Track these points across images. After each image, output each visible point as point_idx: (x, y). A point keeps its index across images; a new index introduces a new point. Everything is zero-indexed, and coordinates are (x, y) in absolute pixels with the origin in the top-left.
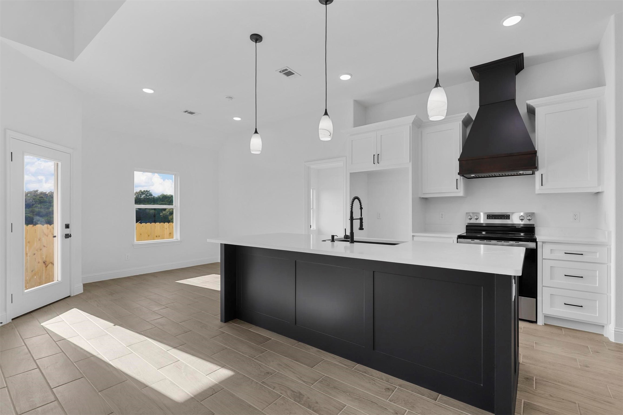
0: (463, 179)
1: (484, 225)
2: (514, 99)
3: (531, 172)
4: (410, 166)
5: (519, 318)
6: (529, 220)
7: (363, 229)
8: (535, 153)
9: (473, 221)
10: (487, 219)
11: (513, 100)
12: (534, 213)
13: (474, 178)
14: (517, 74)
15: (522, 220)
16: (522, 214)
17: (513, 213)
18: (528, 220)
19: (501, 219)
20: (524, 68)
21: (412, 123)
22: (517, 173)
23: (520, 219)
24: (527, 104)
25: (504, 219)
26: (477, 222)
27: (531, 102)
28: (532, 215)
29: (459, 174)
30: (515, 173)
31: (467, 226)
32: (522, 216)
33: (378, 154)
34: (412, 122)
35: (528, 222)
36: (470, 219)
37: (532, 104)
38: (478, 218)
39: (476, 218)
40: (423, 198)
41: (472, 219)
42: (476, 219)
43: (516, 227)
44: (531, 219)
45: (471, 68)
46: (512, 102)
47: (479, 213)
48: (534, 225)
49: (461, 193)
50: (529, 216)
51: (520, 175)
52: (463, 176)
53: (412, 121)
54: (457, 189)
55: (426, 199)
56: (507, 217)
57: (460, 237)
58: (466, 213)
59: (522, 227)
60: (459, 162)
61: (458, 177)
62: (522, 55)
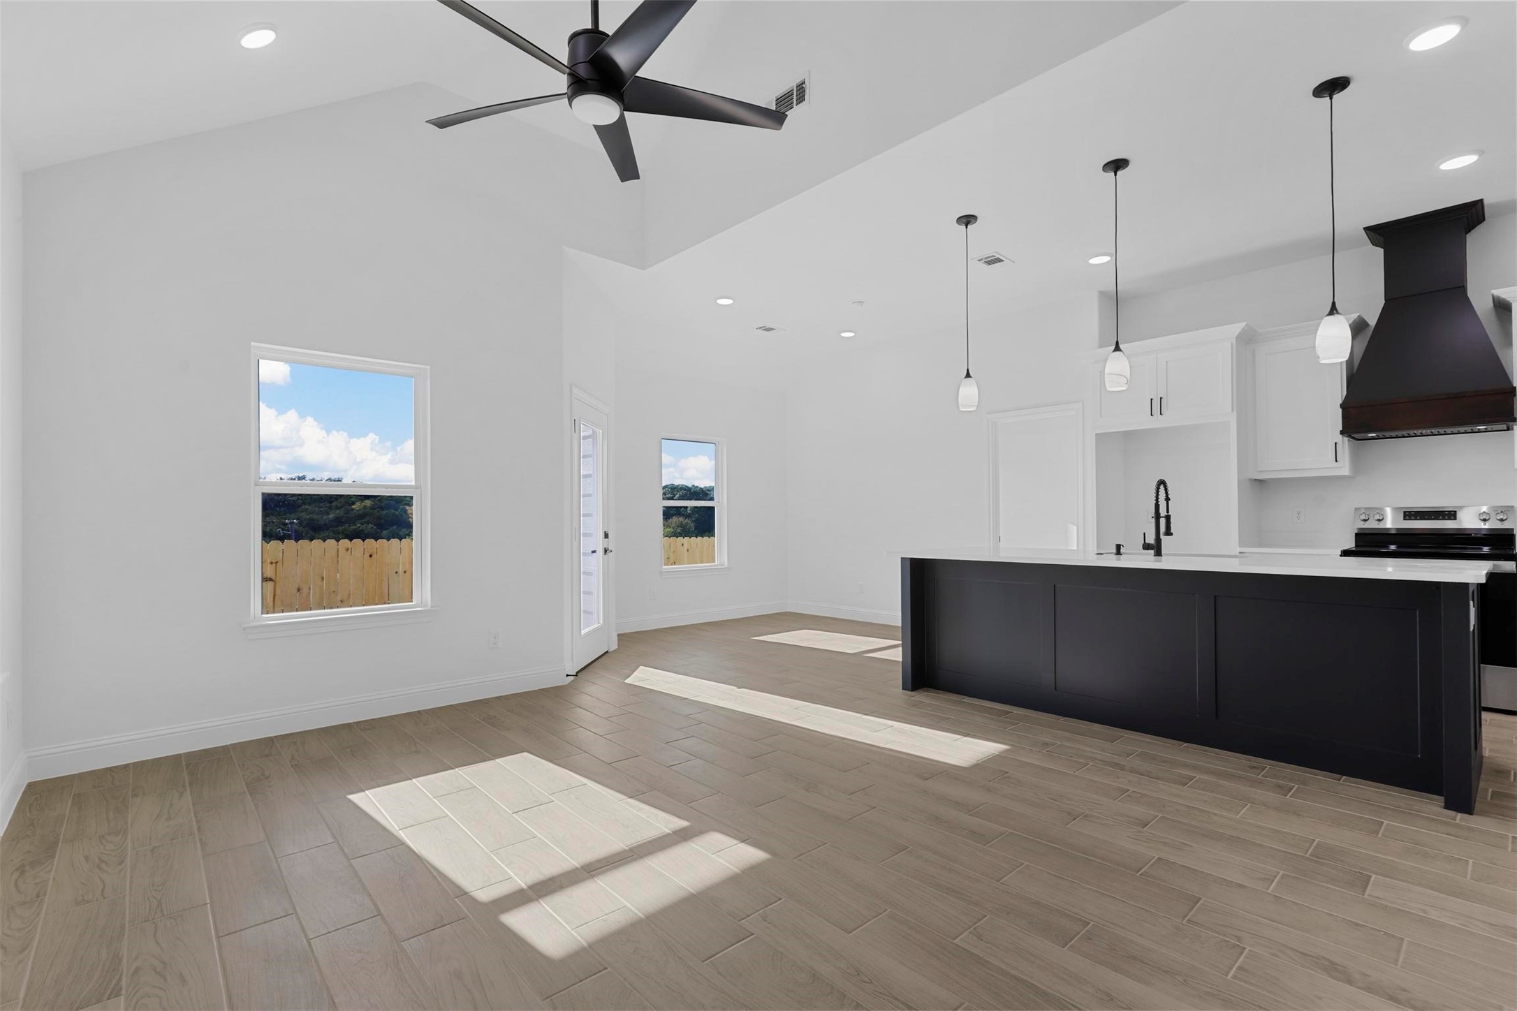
0: (1348, 440)
1: (1393, 532)
2: (1464, 287)
3: (1505, 427)
4: (1233, 420)
5: (1483, 705)
6: (1502, 520)
7: (1171, 534)
8: (1512, 392)
9: (1372, 525)
10: (1404, 519)
11: (1462, 288)
12: (1513, 506)
13: (1373, 438)
14: (1469, 232)
15: (1485, 520)
16: (1484, 509)
17: (1461, 508)
18: (1498, 522)
19: (1437, 518)
20: (1484, 220)
21: (1236, 338)
22: (1472, 430)
23: (1481, 520)
24: (1493, 296)
25: (1444, 519)
26: (1381, 525)
27: (1503, 293)
28: (1508, 510)
29: (1342, 433)
30: (1468, 429)
31: (1356, 534)
32: (1484, 512)
33: (1161, 398)
34: (1236, 336)
35: (1499, 525)
36: (1365, 520)
37: (1503, 296)
38: (1383, 519)
39: (1378, 518)
40: (1256, 480)
41: (1367, 522)
42: (1379, 520)
43: (1471, 535)
44: (1506, 520)
45: (1364, 228)
46: (1458, 289)
47: (1382, 509)
48: (1512, 530)
49: (1344, 468)
50: (1502, 512)
51: (1480, 431)
52: (1350, 436)
53: (1237, 333)
54: (1336, 461)
55: (1261, 482)
56: (1452, 515)
57: (1346, 553)
58: (1356, 509)
59: (1484, 535)
60: (1341, 410)
61: (1339, 438)
62: (1481, 201)
